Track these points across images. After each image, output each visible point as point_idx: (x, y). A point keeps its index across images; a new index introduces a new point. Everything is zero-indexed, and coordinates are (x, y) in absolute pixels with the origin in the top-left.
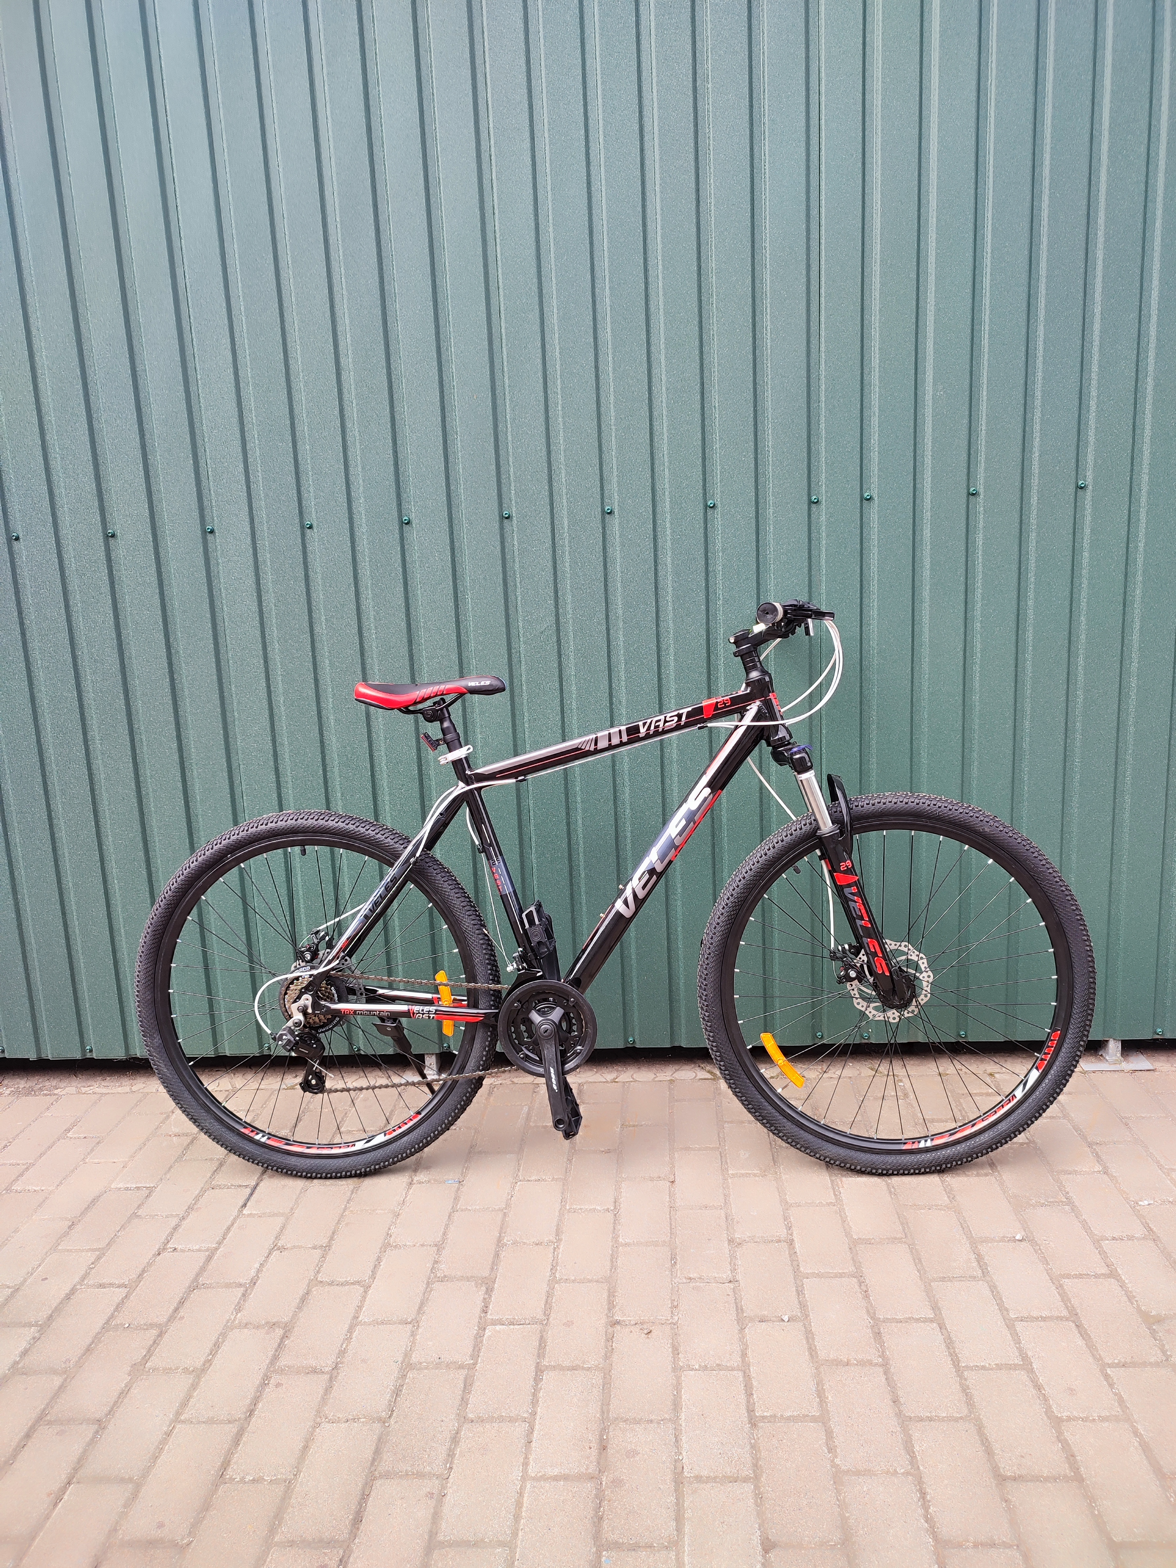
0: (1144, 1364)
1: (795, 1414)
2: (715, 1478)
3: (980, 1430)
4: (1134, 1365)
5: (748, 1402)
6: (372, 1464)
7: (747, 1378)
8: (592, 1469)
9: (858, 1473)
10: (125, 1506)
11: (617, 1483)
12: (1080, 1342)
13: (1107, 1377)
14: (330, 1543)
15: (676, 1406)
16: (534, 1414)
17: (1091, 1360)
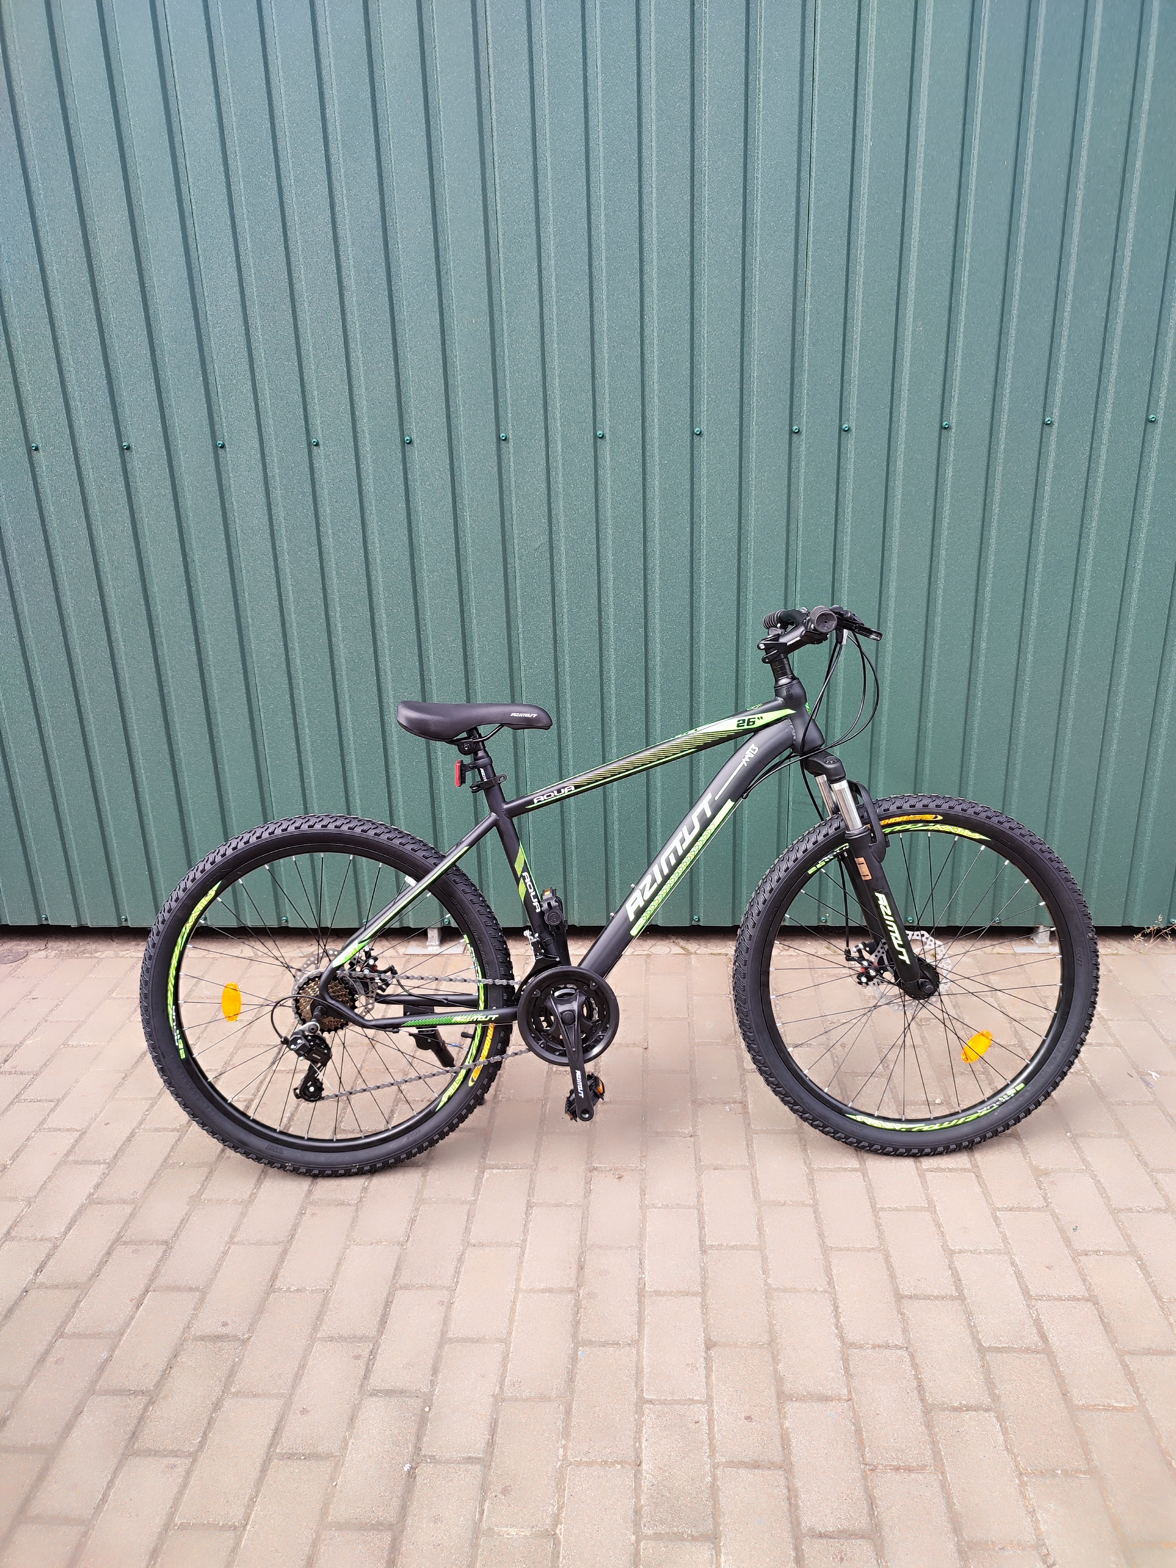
0: (1028, 1209)
1: (738, 1243)
2: (671, 1292)
3: (887, 1258)
4: (1020, 1209)
5: (701, 1233)
6: (394, 1278)
7: (701, 1215)
8: (572, 1284)
9: (785, 1290)
10: (195, 1309)
11: (591, 1295)
12: (978, 1190)
13: (996, 1218)
14: (363, 1339)
15: (642, 1236)
16: (525, 1241)
17: (985, 1204)
